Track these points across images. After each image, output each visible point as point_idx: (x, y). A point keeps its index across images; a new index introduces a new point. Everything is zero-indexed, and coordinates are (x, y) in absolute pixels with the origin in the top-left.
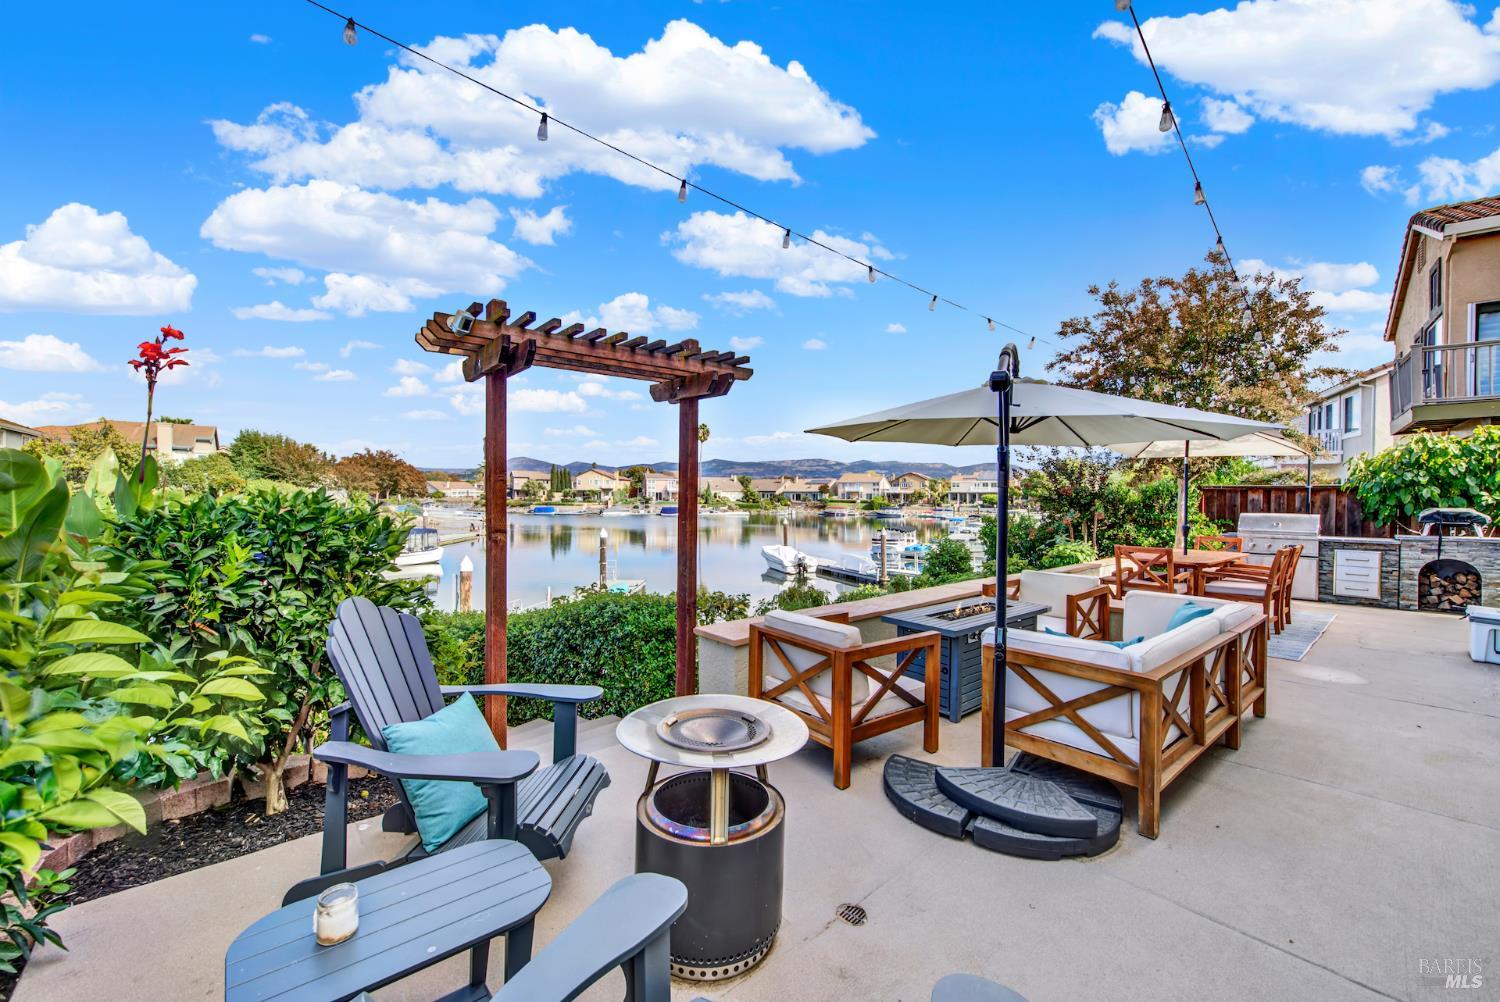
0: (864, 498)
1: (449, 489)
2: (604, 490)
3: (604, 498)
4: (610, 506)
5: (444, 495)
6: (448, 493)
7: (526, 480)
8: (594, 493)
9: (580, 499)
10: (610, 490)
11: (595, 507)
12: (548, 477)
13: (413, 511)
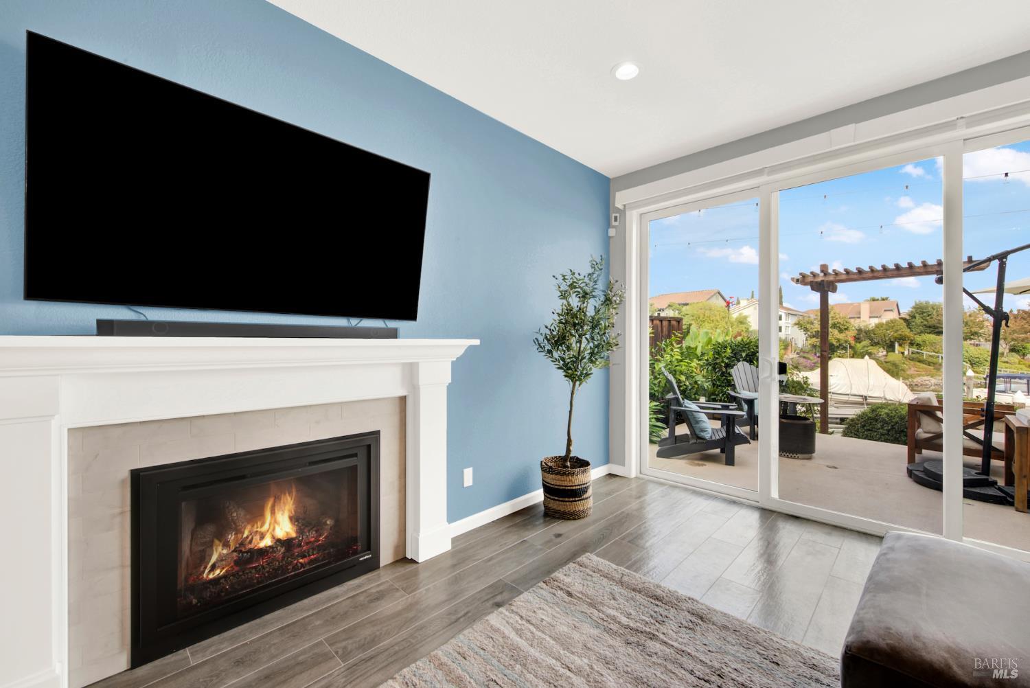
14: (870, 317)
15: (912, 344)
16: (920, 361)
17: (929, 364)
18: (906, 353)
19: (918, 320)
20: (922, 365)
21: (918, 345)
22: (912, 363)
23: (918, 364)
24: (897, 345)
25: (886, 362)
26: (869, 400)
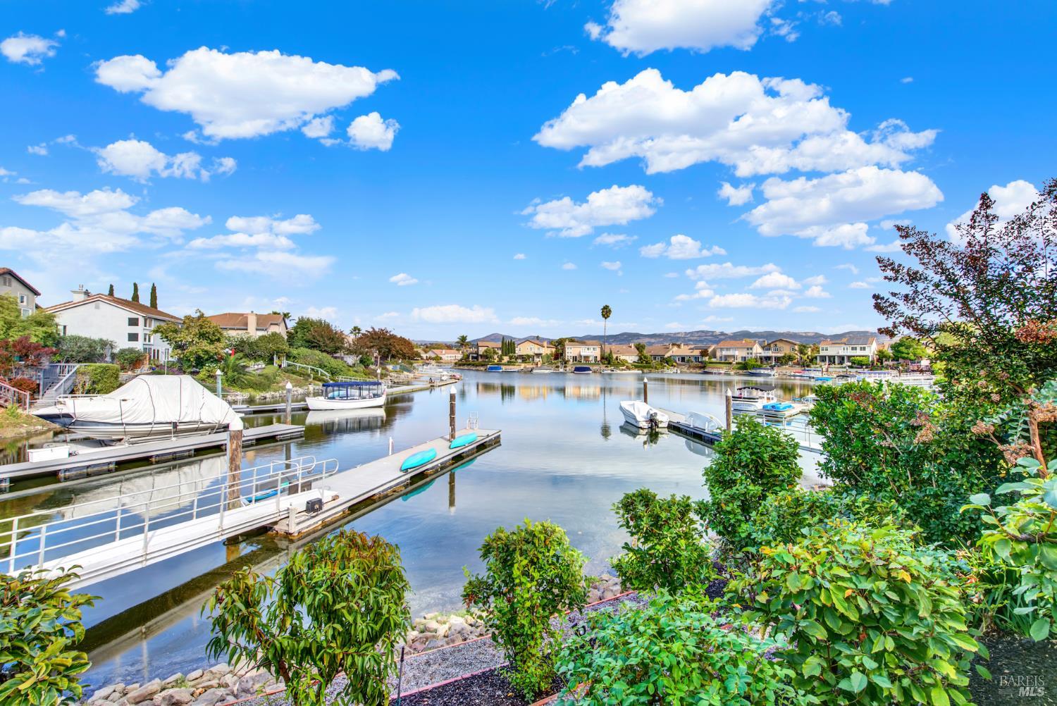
0: (739, 360)
2: (537, 355)
3: (537, 360)
4: (539, 365)
5: (441, 358)
6: (443, 357)
7: (485, 348)
9: (519, 361)
10: (541, 354)
11: (529, 366)
12: (501, 345)
13: (404, 369)
14: (257, 330)
15: (288, 356)
16: (293, 373)
17: (301, 374)
18: (284, 365)
19: (300, 335)
20: (295, 376)
21: (294, 357)
22: (287, 374)
23: (291, 375)
24: (275, 356)
25: (259, 375)
26: (181, 427)
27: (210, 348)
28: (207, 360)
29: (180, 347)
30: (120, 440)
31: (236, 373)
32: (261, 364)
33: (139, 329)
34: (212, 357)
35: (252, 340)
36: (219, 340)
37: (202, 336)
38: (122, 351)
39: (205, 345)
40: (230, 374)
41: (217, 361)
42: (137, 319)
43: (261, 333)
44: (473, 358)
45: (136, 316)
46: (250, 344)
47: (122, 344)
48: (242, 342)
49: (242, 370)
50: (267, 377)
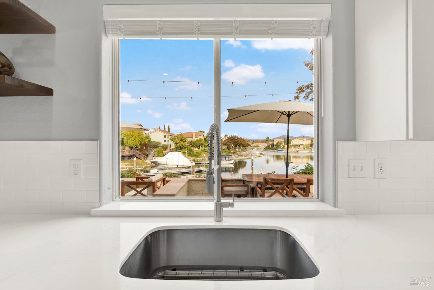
1: (260, 145)
2: (301, 144)
3: (301, 146)
4: (302, 149)
5: (259, 146)
6: (260, 146)
7: (277, 142)
8: (297, 145)
9: (293, 147)
10: (303, 144)
11: (297, 149)
12: (284, 141)
13: (243, 151)
14: (195, 137)
18: (203, 149)
20: (206, 153)
21: (206, 146)
22: (204, 152)
24: (200, 146)
25: (196, 152)
26: (179, 166)
27: (183, 144)
28: (183, 147)
29: (176, 144)
30: (166, 169)
31: (190, 152)
32: (197, 149)
33: (166, 139)
34: (184, 147)
35: (194, 141)
36: (185, 141)
37: (181, 140)
38: (163, 145)
39: (182, 143)
40: (189, 152)
41: (185, 148)
42: (166, 136)
43: (196, 139)
44: (272, 146)
45: (165, 135)
46: (194, 142)
47: (163, 143)
48: (192, 142)
49: (191, 151)
50: (198, 153)
